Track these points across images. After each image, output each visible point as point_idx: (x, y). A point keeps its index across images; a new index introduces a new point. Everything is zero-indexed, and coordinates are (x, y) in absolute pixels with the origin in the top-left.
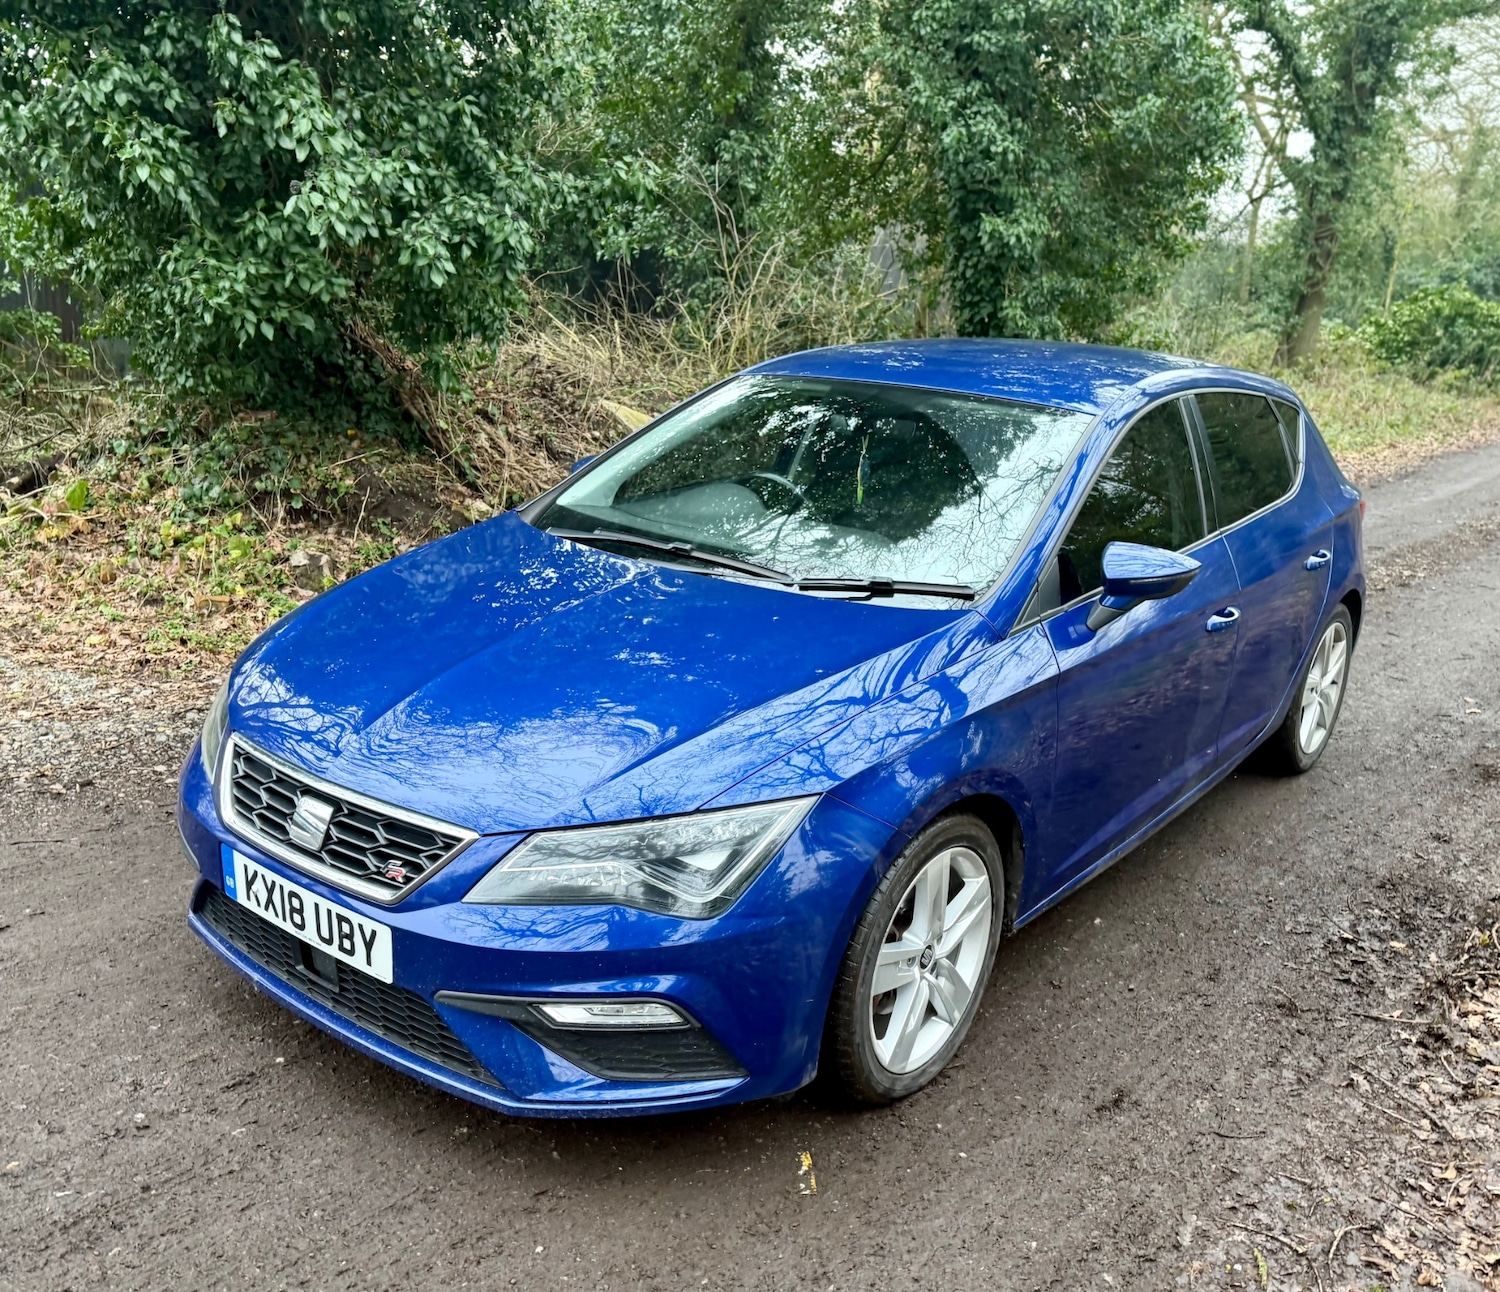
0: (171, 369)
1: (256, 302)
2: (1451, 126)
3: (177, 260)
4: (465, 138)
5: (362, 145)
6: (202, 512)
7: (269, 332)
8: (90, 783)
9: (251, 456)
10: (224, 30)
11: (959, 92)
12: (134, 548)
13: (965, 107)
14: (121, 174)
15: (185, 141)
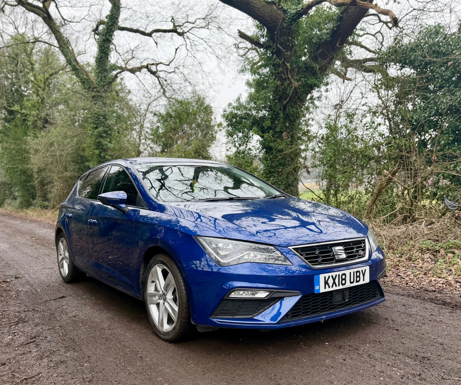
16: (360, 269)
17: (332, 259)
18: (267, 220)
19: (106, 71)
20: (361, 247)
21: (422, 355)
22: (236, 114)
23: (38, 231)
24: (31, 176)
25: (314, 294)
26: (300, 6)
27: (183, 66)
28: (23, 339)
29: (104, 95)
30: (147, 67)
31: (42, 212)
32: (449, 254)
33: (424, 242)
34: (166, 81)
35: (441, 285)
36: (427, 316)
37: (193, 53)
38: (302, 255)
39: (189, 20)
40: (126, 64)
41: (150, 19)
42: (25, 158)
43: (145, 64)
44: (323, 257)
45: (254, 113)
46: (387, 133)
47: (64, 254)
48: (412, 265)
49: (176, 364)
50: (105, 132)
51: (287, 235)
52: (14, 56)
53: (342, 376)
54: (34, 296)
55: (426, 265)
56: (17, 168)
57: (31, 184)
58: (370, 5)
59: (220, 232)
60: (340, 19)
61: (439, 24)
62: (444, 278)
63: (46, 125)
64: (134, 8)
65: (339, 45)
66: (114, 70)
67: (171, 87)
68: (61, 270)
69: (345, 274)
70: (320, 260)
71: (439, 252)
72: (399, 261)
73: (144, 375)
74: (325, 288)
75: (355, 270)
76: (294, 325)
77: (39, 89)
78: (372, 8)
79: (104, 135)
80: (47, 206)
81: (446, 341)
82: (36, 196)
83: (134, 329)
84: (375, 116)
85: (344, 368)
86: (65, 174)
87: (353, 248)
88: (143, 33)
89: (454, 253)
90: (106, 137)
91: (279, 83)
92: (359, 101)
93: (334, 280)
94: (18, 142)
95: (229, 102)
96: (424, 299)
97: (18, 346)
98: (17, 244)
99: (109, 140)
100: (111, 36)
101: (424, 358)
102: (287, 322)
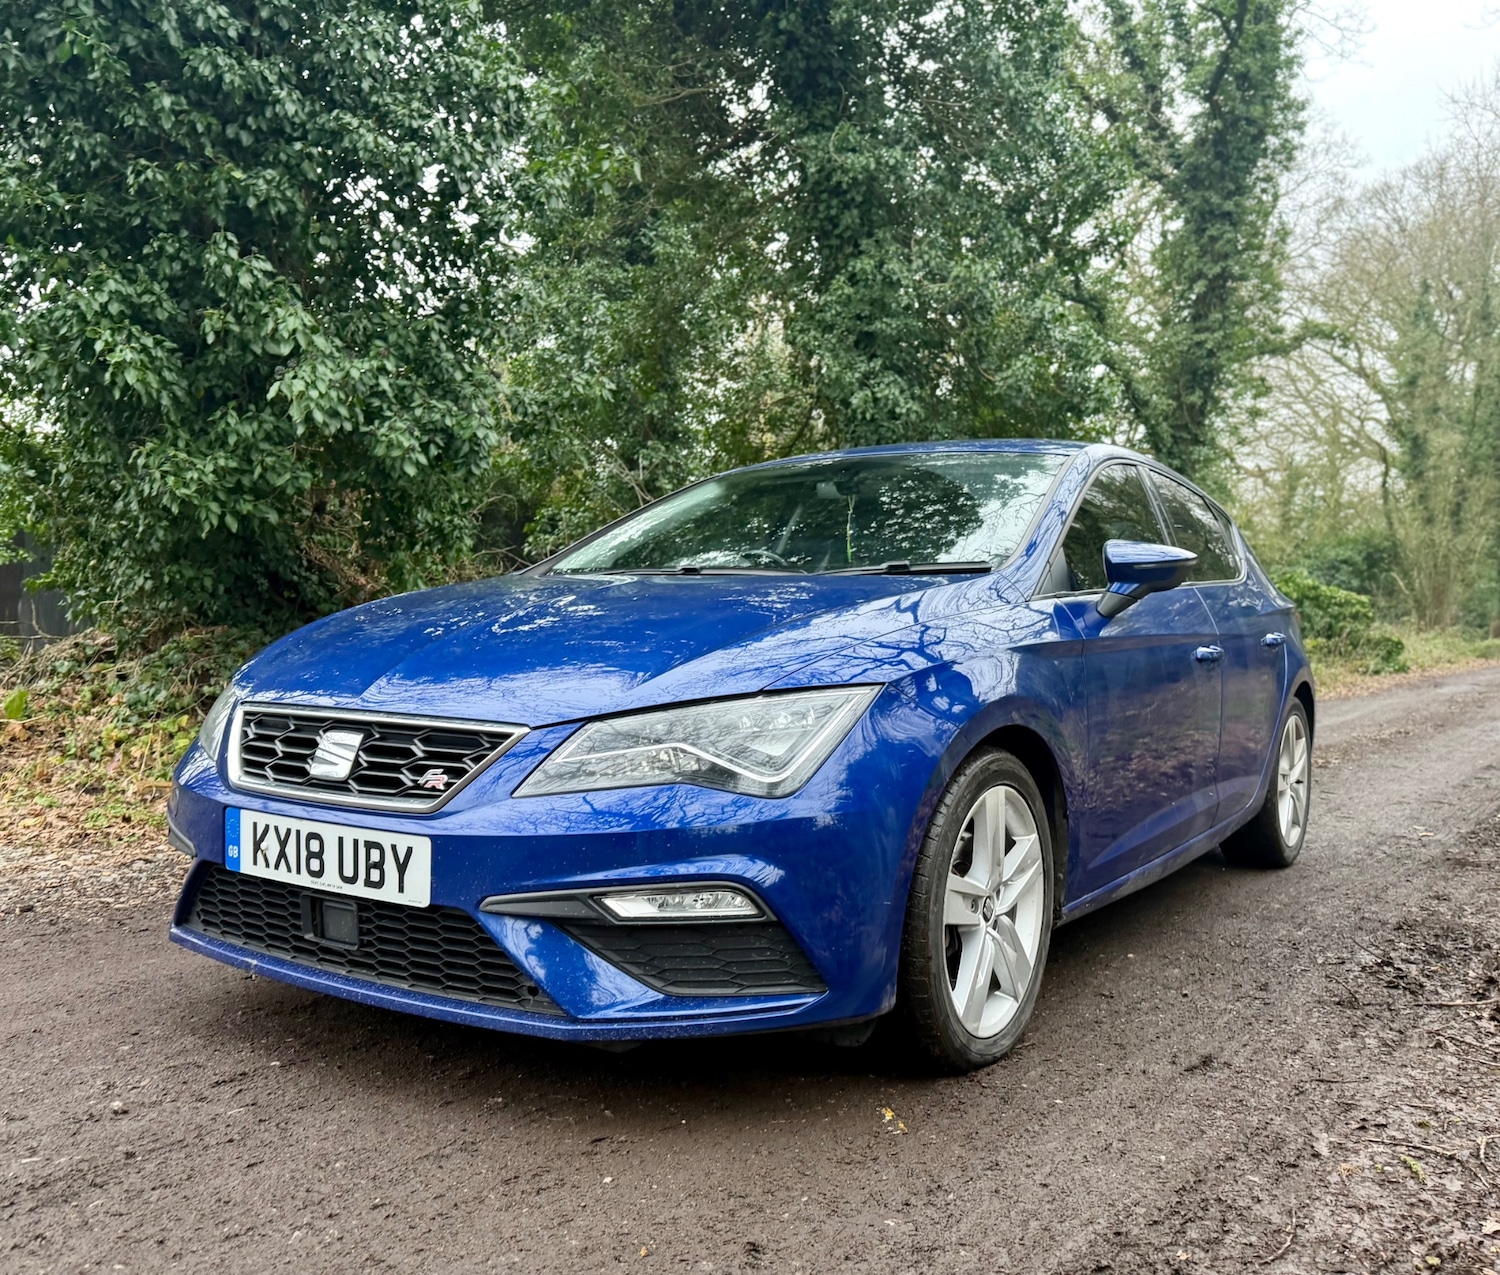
0: (129, 572)
1: (222, 496)
2: (1265, 465)
3: (148, 455)
4: (434, 352)
5: (338, 350)
6: (145, 716)
7: (233, 525)
8: (30, 909)
9: (199, 664)
10: (224, 245)
11: (863, 367)
12: (73, 751)
13: (868, 379)
14: (107, 376)
15: (172, 351)
16: (386, 840)
69: (319, 837)
74: (255, 862)
93: (283, 844)
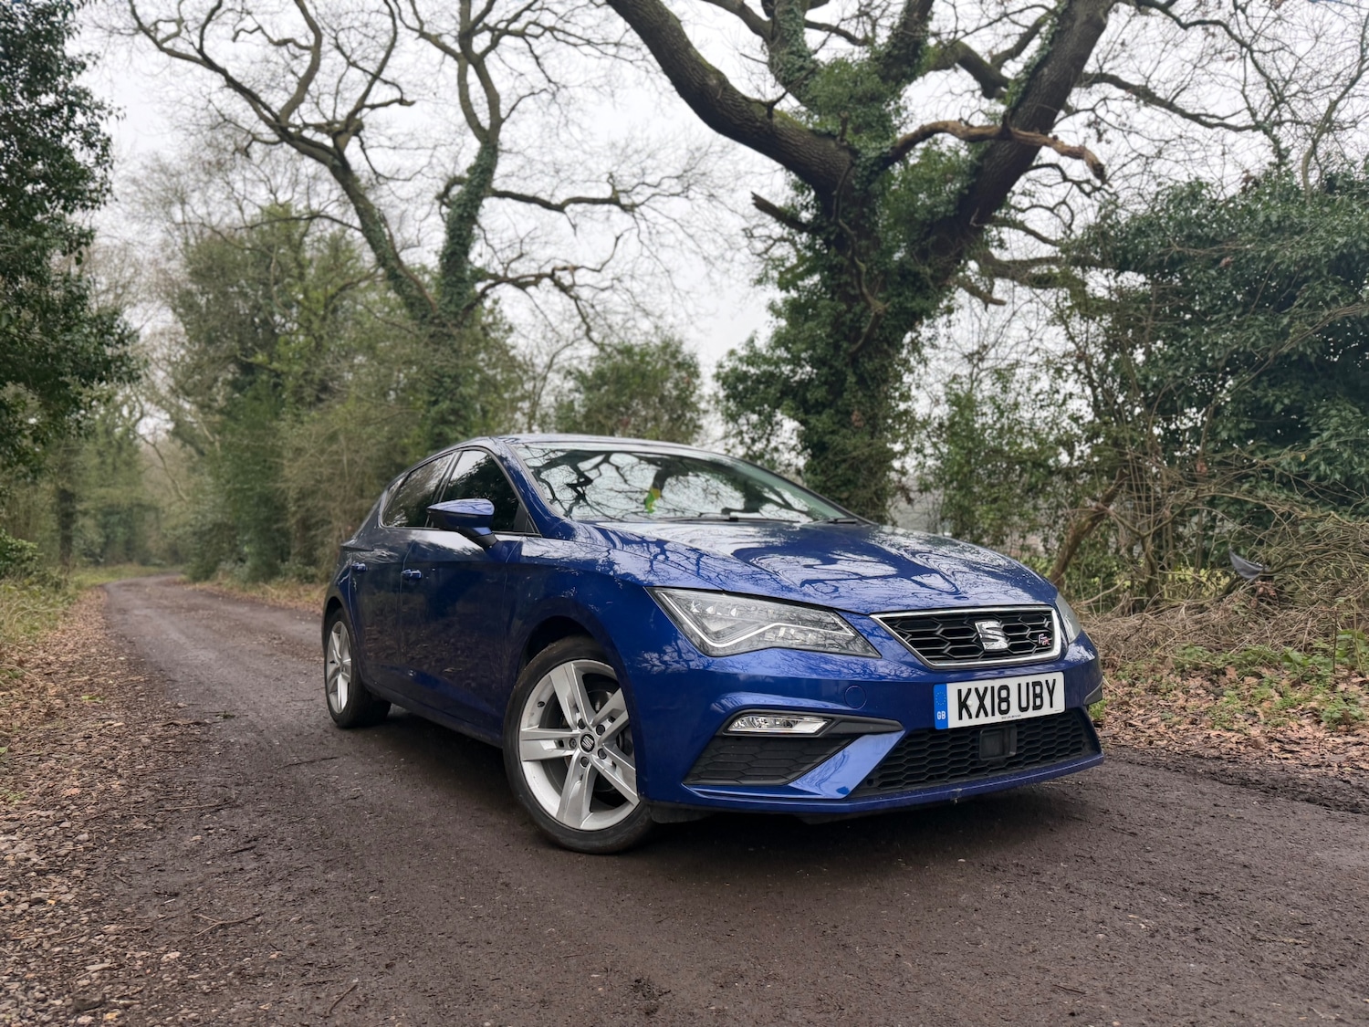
16: (1042, 678)
17: (975, 649)
18: (818, 562)
19: (462, 280)
20: (1041, 627)
21: (1200, 888)
22: (745, 373)
23: (287, 628)
24: (281, 509)
25: (933, 730)
26: (889, 143)
27: (632, 277)
28: (228, 843)
29: (455, 332)
30: (551, 276)
31: (301, 589)
32: (1247, 679)
33: (1188, 651)
34: (593, 306)
35: (1234, 746)
36: (1206, 809)
37: (653, 249)
38: (903, 636)
39: (648, 180)
40: (506, 269)
41: (562, 175)
42: (270, 468)
43: (548, 270)
44: (953, 642)
45: (786, 369)
46: (1088, 415)
47: (341, 660)
48: (1162, 702)
49: (591, 899)
50: (454, 412)
51: (866, 591)
52: (264, 249)
53: (1000, 929)
54: (263, 754)
55: (1193, 702)
56: (251, 489)
57: (280, 525)
58: (1043, 139)
59: (709, 579)
60: (976, 170)
61: (1197, 179)
62: (1239, 731)
63: (323, 396)
64: (529, 152)
65: (976, 222)
66: (479, 280)
67: (605, 319)
68: (332, 697)
69: (1006, 688)
70: (947, 648)
71: (1224, 674)
72: (1129, 694)
73: (511, 923)
74: (960, 718)
75: (1031, 679)
76: (887, 806)
77: (313, 318)
78: (1046, 145)
79: (452, 418)
80: (313, 576)
81: (1256, 861)
82: (289, 553)
83: (494, 826)
84: (1061, 377)
85: (1006, 914)
86: (358, 502)
87: (1023, 628)
88: (546, 205)
89: (1259, 676)
90: (454, 423)
91: (844, 307)
92: (1021, 347)
93: (981, 699)
94: (257, 432)
95: (731, 347)
96: (1195, 773)
97: (213, 858)
98: (236, 652)
99: (460, 428)
100: (477, 208)
101: (1203, 894)
102: (869, 798)
